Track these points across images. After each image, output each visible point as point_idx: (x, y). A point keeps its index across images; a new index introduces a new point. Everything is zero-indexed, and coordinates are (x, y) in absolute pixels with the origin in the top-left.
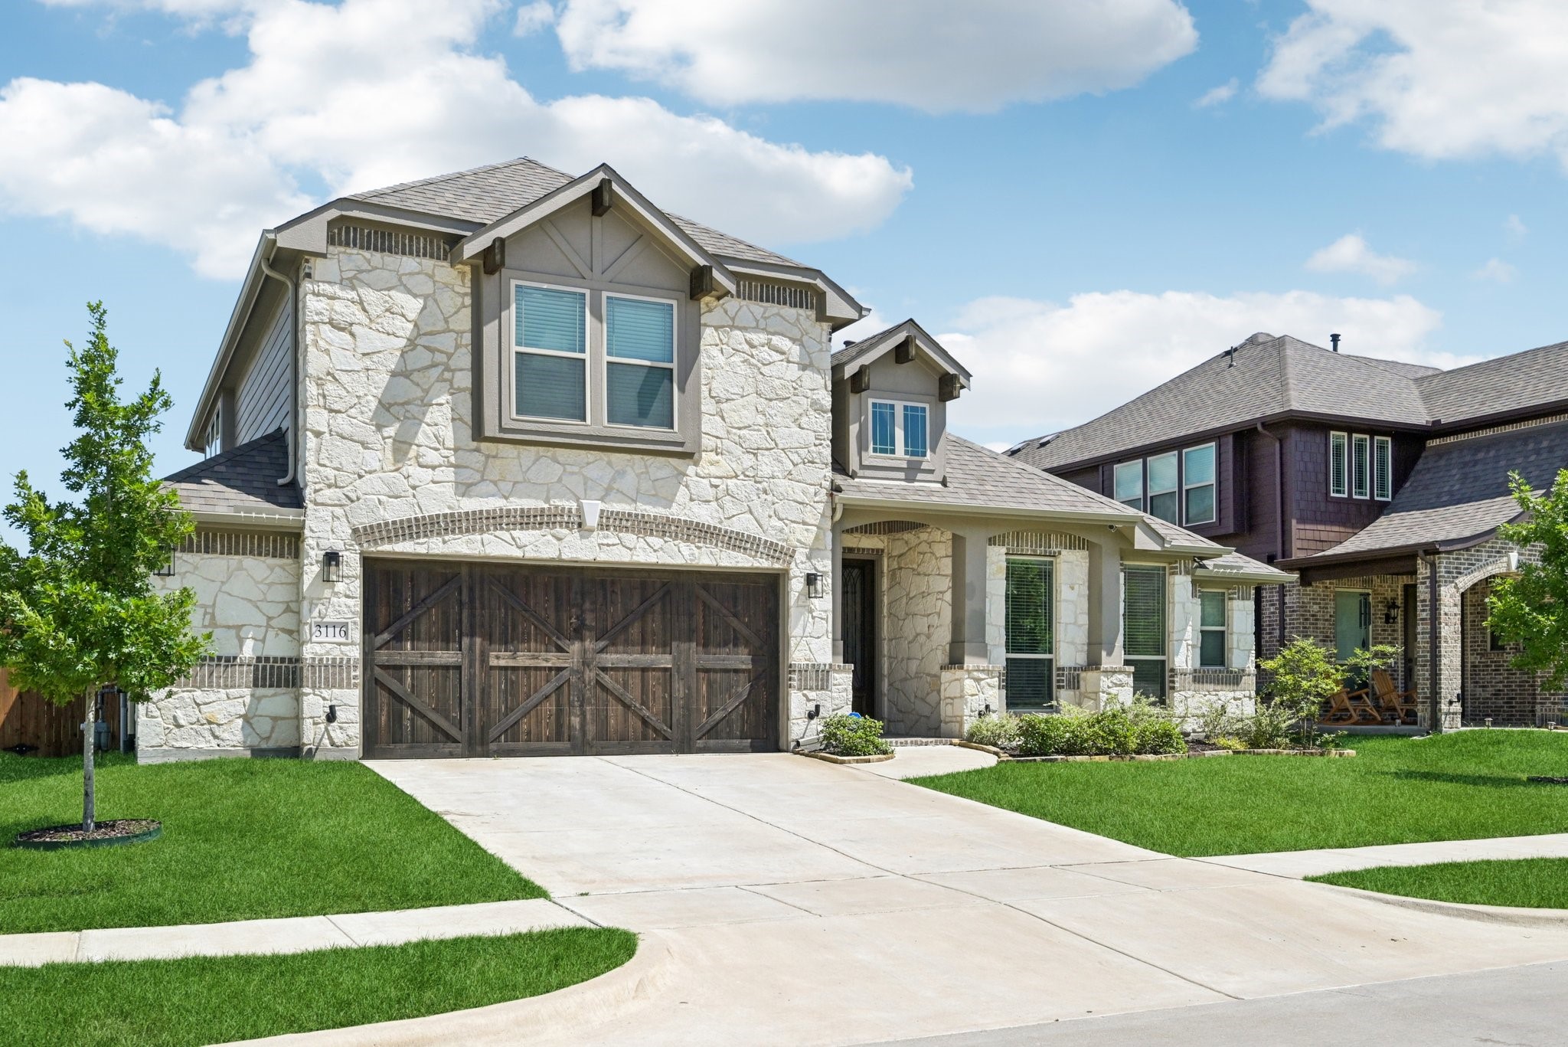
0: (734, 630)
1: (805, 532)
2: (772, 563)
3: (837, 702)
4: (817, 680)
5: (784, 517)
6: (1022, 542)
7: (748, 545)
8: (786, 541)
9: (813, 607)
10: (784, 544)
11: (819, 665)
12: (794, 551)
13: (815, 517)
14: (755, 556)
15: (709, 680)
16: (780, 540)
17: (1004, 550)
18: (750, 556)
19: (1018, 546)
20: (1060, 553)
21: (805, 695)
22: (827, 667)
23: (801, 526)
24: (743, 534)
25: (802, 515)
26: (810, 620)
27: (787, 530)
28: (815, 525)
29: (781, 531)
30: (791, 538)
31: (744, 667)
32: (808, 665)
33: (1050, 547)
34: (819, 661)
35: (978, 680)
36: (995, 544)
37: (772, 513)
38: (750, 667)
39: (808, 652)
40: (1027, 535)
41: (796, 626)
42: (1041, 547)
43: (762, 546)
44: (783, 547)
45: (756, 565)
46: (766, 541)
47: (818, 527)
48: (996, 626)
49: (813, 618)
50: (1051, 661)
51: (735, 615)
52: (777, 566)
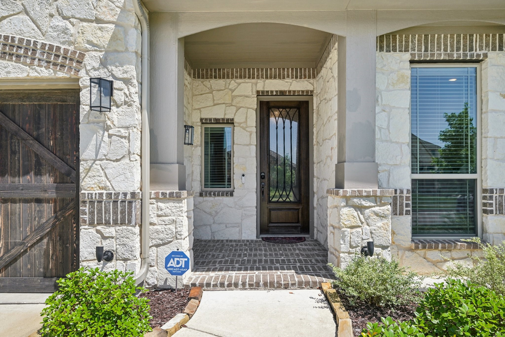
0: (37, 155)
1: (99, 32)
2: (55, 72)
3: (162, 236)
4: (115, 213)
5: (69, 14)
6: (433, 46)
7: (22, 52)
8: (70, 43)
9: (109, 123)
10: (71, 48)
11: (117, 194)
12: (82, 56)
13: (113, 13)
14: (32, 64)
15: (6, 210)
16: (64, 43)
17: (407, 56)
18: (25, 64)
19: (426, 50)
20: (486, 56)
21: (98, 231)
22: (129, 196)
23: (94, 24)
24: (13, 38)
25: (95, 12)
26: (106, 139)
27: (72, 30)
28: (112, 23)
29: (65, 31)
30: (80, 40)
31: (47, 195)
32: (101, 194)
33: (471, 49)
34: (117, 189)
35: (360, 208)
36: (395, 50)
37: (54, 12)
38: (54, 195)
39: (104, 178)
40: (439, 38)
41: (86, 147)
42: (458, 49)
43: (39, 52)
44: (66, 51)
45: (33, 74)
46: (44, 45)
47: (116, 24)
48: (397, 143)
49: (110, 136)
50: (473, 182)
51: (37, 139)
52: (60, 75)
